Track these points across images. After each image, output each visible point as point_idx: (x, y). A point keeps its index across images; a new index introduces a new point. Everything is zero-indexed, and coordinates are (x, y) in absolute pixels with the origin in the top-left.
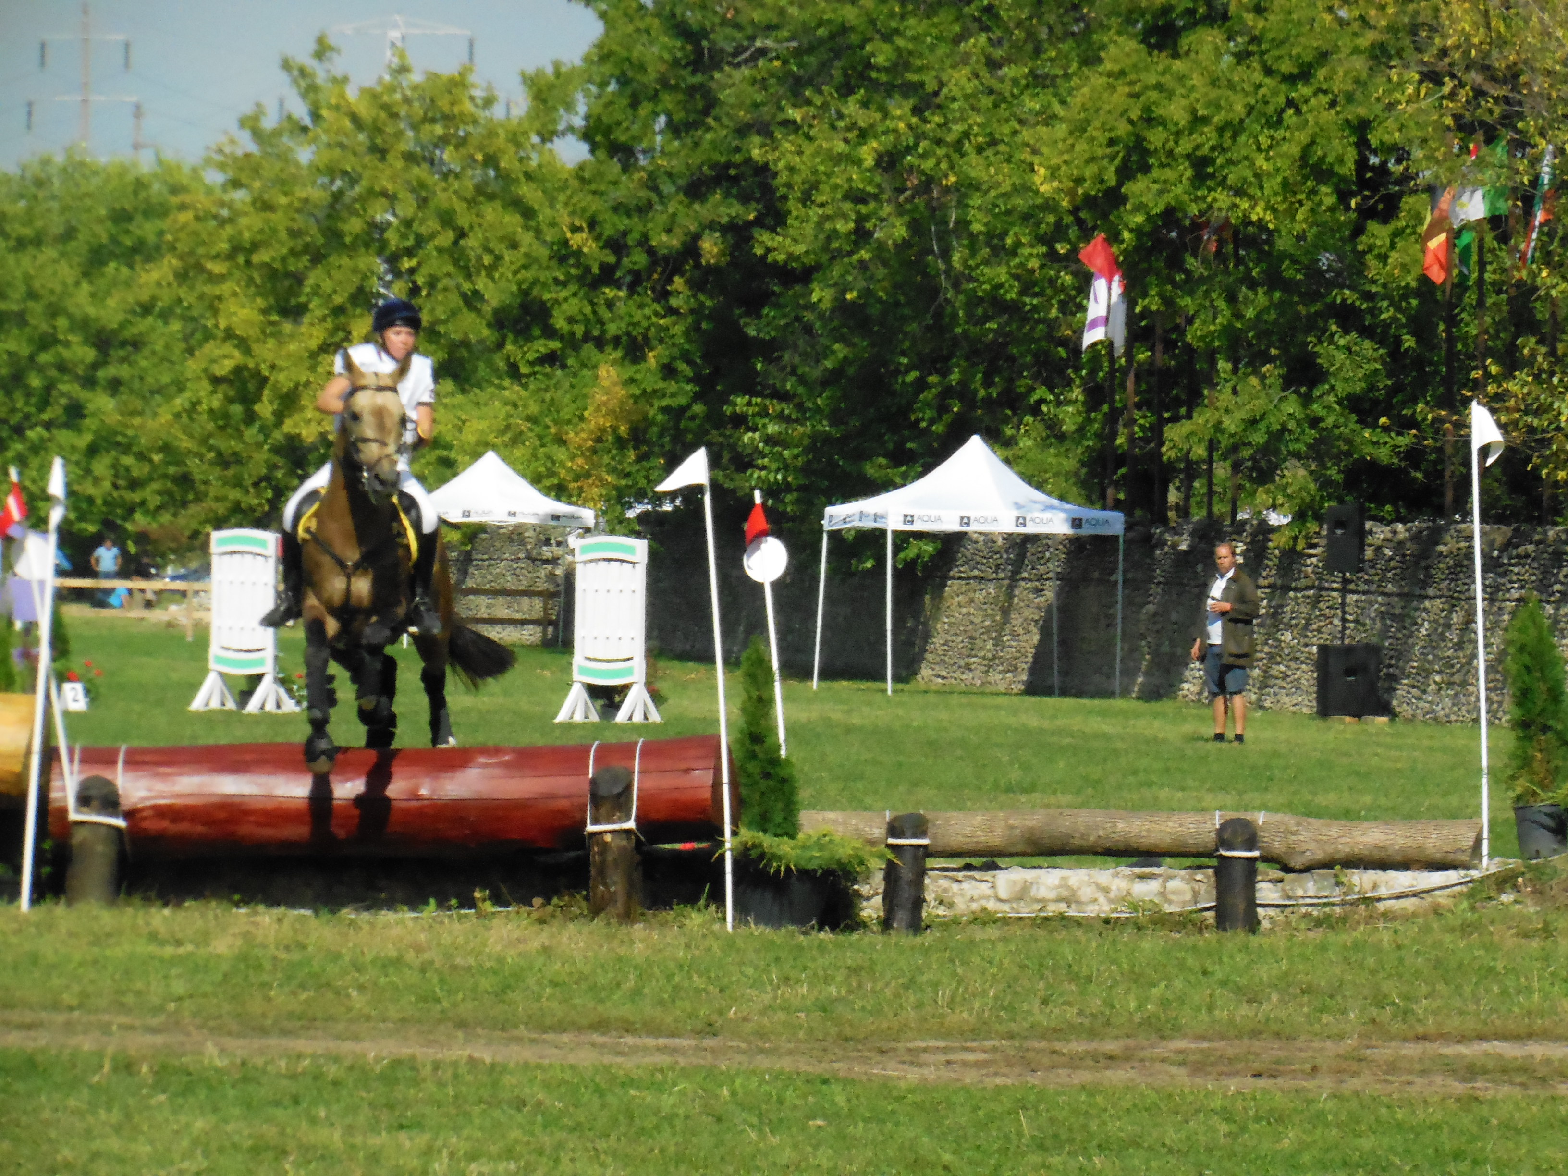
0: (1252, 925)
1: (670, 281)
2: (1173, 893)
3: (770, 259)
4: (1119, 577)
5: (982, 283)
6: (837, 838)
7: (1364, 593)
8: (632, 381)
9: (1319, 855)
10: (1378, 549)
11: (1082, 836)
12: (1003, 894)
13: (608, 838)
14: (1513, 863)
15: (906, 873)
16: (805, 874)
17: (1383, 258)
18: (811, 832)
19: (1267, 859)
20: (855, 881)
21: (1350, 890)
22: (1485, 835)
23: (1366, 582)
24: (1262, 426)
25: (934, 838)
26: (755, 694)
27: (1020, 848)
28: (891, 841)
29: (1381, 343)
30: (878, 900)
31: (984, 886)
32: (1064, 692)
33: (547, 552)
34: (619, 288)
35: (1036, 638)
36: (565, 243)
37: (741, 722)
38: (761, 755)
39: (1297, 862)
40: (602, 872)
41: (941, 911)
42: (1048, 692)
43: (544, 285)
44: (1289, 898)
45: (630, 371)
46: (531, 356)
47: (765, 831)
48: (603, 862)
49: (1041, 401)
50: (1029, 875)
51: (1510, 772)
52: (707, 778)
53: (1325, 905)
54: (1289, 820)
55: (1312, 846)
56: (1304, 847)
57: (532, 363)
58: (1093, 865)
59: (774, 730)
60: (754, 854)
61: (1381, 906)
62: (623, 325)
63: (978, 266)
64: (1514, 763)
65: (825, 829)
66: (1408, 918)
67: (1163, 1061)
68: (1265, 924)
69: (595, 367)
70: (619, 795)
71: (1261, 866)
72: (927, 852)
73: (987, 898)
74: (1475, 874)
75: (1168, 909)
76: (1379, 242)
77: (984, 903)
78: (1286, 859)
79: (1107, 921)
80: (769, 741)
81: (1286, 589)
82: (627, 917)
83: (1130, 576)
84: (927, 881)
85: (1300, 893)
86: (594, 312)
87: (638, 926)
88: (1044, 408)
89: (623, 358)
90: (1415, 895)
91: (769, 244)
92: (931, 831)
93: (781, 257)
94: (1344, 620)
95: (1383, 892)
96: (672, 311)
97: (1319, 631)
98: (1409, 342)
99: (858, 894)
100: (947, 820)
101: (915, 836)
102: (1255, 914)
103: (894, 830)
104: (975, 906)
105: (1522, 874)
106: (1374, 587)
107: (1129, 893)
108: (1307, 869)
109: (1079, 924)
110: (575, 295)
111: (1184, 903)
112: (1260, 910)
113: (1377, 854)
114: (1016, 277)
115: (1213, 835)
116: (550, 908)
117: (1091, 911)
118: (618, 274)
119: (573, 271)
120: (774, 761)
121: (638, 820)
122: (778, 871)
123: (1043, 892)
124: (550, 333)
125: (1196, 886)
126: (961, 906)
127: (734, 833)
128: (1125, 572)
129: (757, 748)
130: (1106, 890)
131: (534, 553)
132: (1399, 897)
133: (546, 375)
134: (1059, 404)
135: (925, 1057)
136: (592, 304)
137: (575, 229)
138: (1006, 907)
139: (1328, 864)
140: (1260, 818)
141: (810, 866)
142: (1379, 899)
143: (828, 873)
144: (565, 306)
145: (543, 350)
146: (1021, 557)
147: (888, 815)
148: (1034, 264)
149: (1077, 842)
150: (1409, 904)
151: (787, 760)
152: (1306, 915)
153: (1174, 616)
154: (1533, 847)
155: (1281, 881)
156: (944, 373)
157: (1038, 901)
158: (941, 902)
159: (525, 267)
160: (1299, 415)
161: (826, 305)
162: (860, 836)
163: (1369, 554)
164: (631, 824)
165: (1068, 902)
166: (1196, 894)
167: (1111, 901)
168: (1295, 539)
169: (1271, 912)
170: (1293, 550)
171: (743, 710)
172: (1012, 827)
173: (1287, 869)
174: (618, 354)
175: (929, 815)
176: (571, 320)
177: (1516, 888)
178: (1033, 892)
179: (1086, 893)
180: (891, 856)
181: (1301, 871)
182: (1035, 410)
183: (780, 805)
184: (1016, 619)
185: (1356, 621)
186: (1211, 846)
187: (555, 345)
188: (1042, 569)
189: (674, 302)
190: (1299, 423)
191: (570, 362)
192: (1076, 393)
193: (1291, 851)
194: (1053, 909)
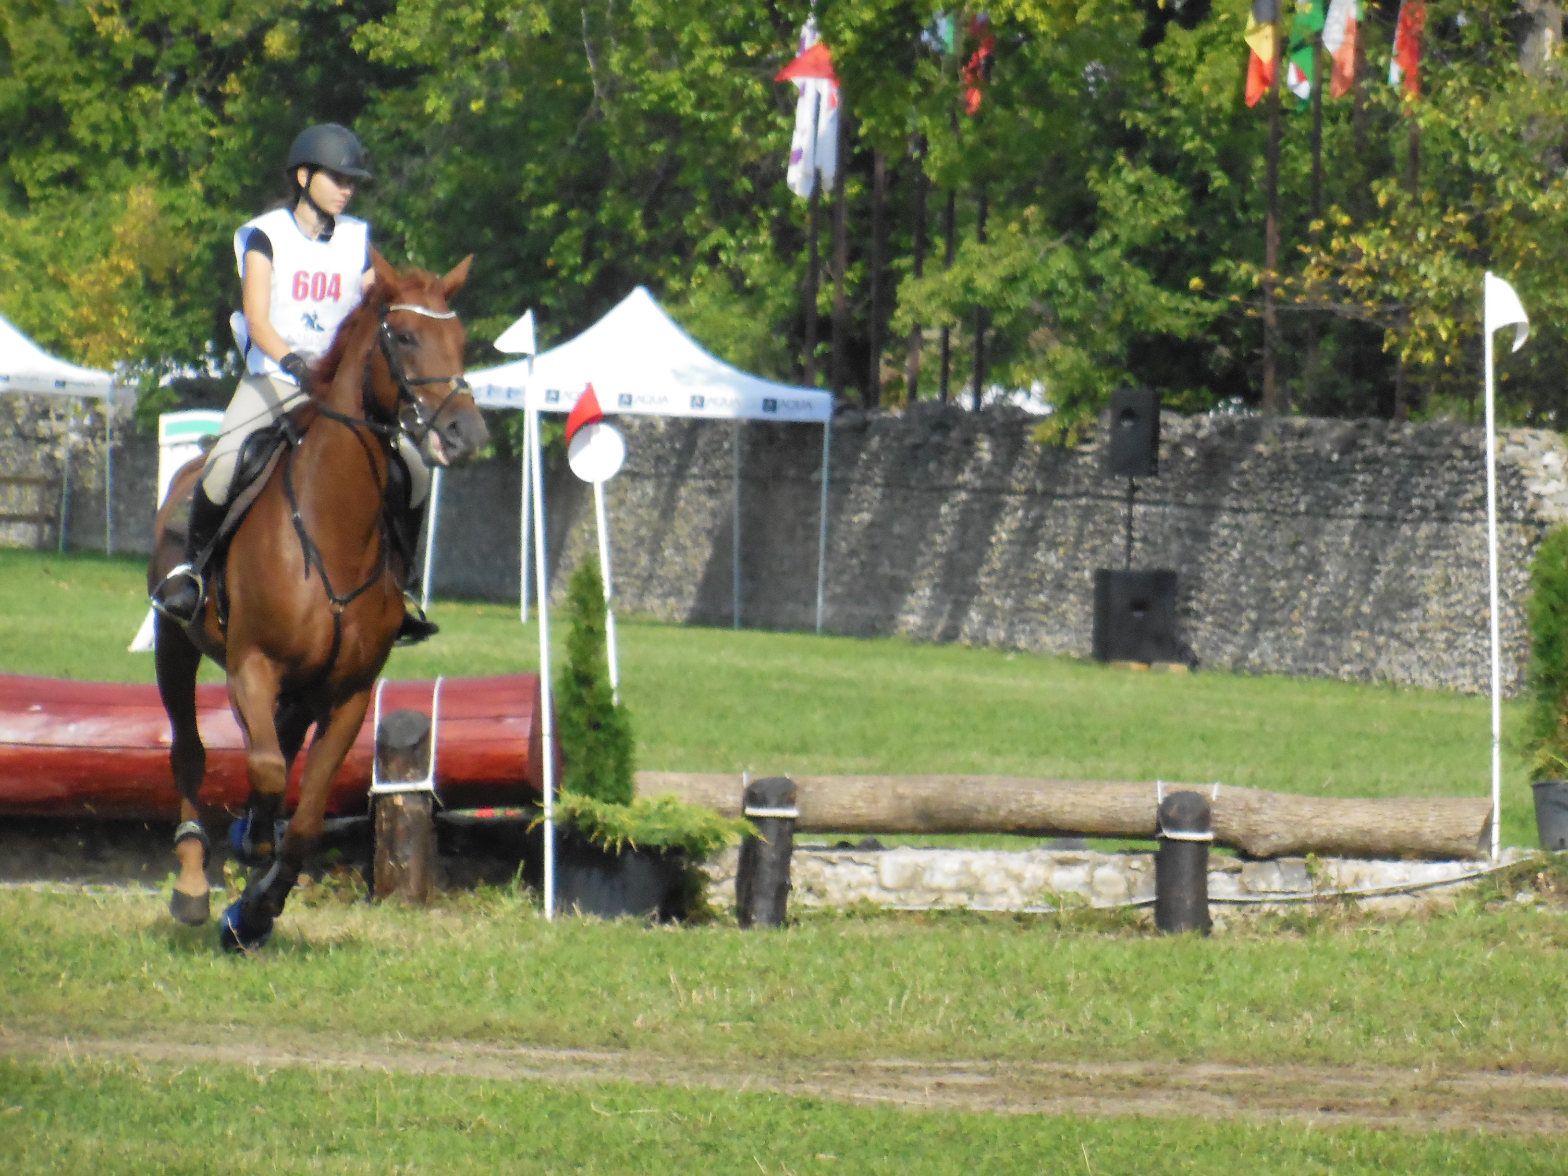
0: (1204, 924)
1: (223, 79)
2: (1104, 883)
3: (372, 56)
4: (824, 474)
5: (646, 93)
6: (682, 805)
7: (1156, 503)
8: (172, 208)
9: (1289, 841)
10: (1176, 448)
11: (989, 810)
12: (889, 880)
13: (399, 801)
14: (1532, 854)
15: (769, 853)
16: (647, 851)
17: (1189, 72)
18: (649, 798)
19: (1221, 843)
20: (702, 861)
21: (1326, 884)
22: (1496, 818)
23: (1158, 490)
24: (1024, 286)
25: (803, 809)
26: (584, 624)
27: (911, 822)
28: (751, 811)
29: (1182, 181)
30: (730, 886)
31: (865, 873)
32: (747, 623)
33: (43, 427)
34: (158, 87)
35: (707, 553)
36: (91, 28)
37: (566, 659)
38: (589, 701)
39: (1260, 848)
40: (391, 845)
41: (810, 900)
42: (725, 622)
43: (62, 82)
44: (1249, 892)
45: (171, 195)
46: (43, 175)
47: (593, 796)
48: (393, 830)
49: (718, 247)
50: (922, 857)
51: (1528, 740)
52: (525, 728)
53: (1294, 901)
54: (1251, 795)
55: (1280, 828)
56: (1269, 829)
57: (43, 185)
58: (1000, 847)
59: (605, 668)
60: (582, 824)
61: (1364, 906)
62: (163, 137)
63: (641, 70)
64: (1533, 729)
65: (665, 794)
66: (1400, 921)
67: (1203, 1089)
68: (1219, 926)
69: (125, 189)
70: (414, 747)
71: (1214, 853)
72: (793, 826)
73: (868, 885)
74: (1483, 867)
75: (1097, 903)
76: (1182, 53)
77: (864, 891)
78: (1244, 843)
79: (1019, 917)
80: (599, 683)
81: (1049, 495)
82: (422, 899)
83: (838, 474)
84: (793, 863)
85: (1262, 886)
86: (125, 119)
87: (435, 913)
88: (723, 256)
89: (161, 178)
90: (1407, 891)
91: (373, 36)
92: (800, 798)
93: (387, 55)
94: (1130, 539)
95: (1366, 887)
96: (227, 121)
97: (1094, 551)
98: (1219, 180)
99: (705, 877)
100: (820, 787)
101: (780, 805)
102: (1207, 912)
103: (753, 797)
104: (852, 896)
105: (1544, 868)
106: (1169, 496)
107: (1047, 884)
108: (1272, 857)
109: (984, 920)
110: (101, 96)
111: (1117, 897)
112: (1213, 909)
113: (1360, 840)
114: (691, 85)
115: (1154, 812)
116: (320, 888)
117: (1000, 904)
118: (157, 71)
119: (99, 66)
120: (607, 709)
121: (437, 777)
122: (613, 847)
123: (938, 880)
124: (66, 143)
125: (1131, 875)
126: (836, 896)
127: (556, 797)
128: (832, 468)
129: (584, 692)
130: (1018, 878)
131: (27, 429)
132: (1387, 893)
133: (61, 199)
134: (741, 249)
135: (906, 1078)
136: (123, 108)
137: (106, 12)
138: (891, 898)
139: (1299, 851)
140: (1214, 791)
141: (654, 841)
142: (1361, 897)
143: (676, 851)
144: (87, 111)
145: (59, 167)
146: (690, 448)
147: (746, 780)
148: (716, 69)
149: (982, 817)
150: (1401, 903)
151: (621, 706)
152: (1271, 915)
153: (897, 529)
154: (1556, 835)
155: (1239, 871)
156: (592, 208)
157: (932, 890)
158: (810, 889)
159: (37, 59)
160: (1073, 270)
161: (444, 116)
162: (709, 805)
163: (1163, 452)
164: (428, 784)
165: (970, 892)
166: (1131, 886)
167: (1025, 893)
168: (1064, 432)
169: (1226, 910)
170: (1061, 447)
171: (570, 644)
172: (901, 797)
173: (1246, 855)
174: (153, 174)
175: (797, 780)
176: (95, 128)
177: (1535, 884)
178: (926, 879)
179: (993, 882)
180: (753, 830)
181: (1262, 859)
182: (712, 258)
183: (611, 763)
184: (682, 529)
185: (1144, 540)
186: (1151, 825)
187: (71, 160)
188: (718, 464)
189: (230, 108)
190: (1072, 281)
191: (93, 181)
192: (764, 237)
193: (1252, 833)
194: (950, 901)
